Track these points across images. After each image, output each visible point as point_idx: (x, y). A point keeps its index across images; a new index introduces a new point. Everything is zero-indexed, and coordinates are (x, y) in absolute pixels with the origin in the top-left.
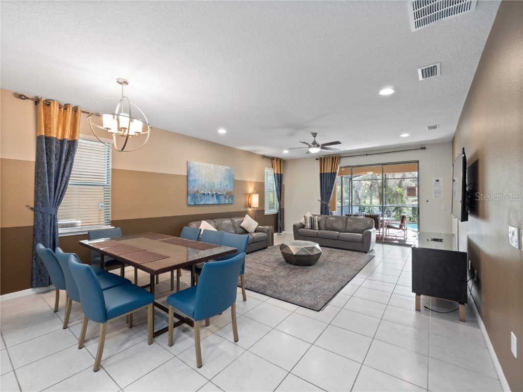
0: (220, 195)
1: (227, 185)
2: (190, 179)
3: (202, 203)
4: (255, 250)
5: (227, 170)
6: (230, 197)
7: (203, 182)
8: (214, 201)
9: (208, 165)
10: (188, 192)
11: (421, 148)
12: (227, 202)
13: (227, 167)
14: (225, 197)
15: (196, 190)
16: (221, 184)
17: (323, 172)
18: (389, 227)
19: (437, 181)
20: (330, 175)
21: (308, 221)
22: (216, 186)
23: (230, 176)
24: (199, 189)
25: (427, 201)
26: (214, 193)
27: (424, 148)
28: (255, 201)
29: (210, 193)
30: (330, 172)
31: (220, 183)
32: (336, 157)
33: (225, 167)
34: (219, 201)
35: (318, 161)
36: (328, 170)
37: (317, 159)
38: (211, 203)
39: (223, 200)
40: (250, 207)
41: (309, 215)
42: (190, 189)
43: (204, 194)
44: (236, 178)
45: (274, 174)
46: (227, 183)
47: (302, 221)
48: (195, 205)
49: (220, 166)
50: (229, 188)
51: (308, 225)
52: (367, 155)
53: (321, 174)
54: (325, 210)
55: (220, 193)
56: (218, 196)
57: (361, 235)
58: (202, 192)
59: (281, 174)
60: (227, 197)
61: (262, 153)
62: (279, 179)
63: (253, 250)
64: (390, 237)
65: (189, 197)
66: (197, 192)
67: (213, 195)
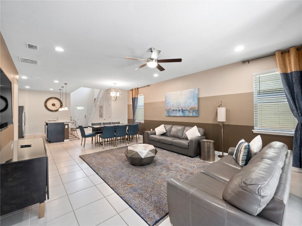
0: (185, 110)
1: (191, 103)
2: (167, 102)
3: (172, 115)
5: (191, 91)
6: (193, 111)
7: (173, 103)
8: (181, 114)
9: (176, 92)
10: (165, 109)
12: (191, 115)
13: (190, 90)
14: (189, 112)
16: (185, 103)
22: (182, 104)
23: (194, 96)
24: (171, 107)
26: (180, 109)
29: (177, 109)
31: (185, 102)
33: (188, 91)
34: (184, 114)
38: (178, 115)
39: (187, 114)
42: (166, 107)
43: (174, 110)
44: (201, 96)
46: (191, 101)
48: (169, 116)
49: (185, 91)
50: (194, 104)
55: (185, 109)
56: (183, 111)
58: (173, 109)
60: (191, 111)
65: (166, 112)
66: (170, 109)
67: (179, 110)
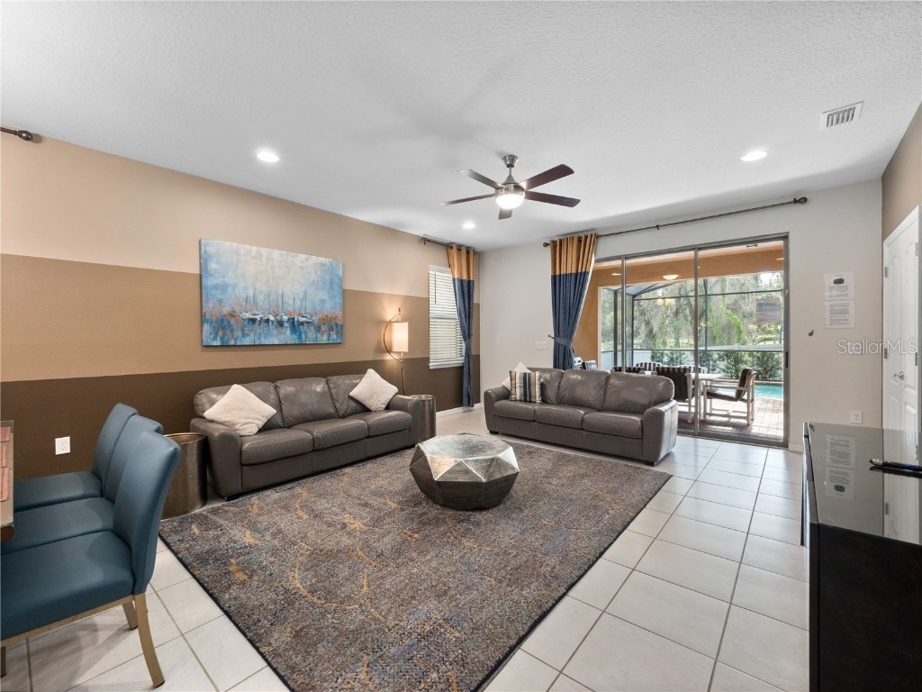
0: (302, 323)
1: (323, 301)
2: (209, 282)
3: (247, 341)
4: (374, 454)
5: (323, 265)
6: (331, 329)
7: (251, 293)
8: (287, 336)
9: (265, 251)
10: (202, 315)
11: (795, 201)
12: (324, 339)
13: (322, 259)
14: (318, 329)
15: (226, 310)
16: (305, 298)
17: (558, 273)
18: (711, 395)
19: (839, 281)
20: (573, 278)
21: (518, 382)
22: (291, 302)
23: (332, 281)
24: (237, 309)
25: (811, 334)
26: (285, 318)
27: (804, 200)
28: (400, 338)
29: (272, 318)
30: (574, 271)
31: (301, 295)
32: (586, 237)
33: (314, 259)
34: (300, 337)
35: (549, 250)
36: (569, 267)
37: (546, 245)
38: (276, 342)
39: (310, 336)
40: (389, 351)
41: (520, 369)
42: (209, 306)
43: (253, 321)
44: (349, 286)
45: (454, 280)
46: (324, 295)
47: (506, 382)
48: (224, 346)
49: (303, 256)
50: (331, 307)
51: (518, 393)
52: (657, 227)
53: (554, 278)
54: (562, 358)
55: (302, 319)
56: (295, 326)
57: (637, 419)
58: (248, 315)
59: (469, 282)
60: (324, 328)
61: (421, 233)
62: (466, 292)
63: (370, 454)
64: (712, 418)
65: (206, 327)
66: (232, 315)
67: (281, 324)
